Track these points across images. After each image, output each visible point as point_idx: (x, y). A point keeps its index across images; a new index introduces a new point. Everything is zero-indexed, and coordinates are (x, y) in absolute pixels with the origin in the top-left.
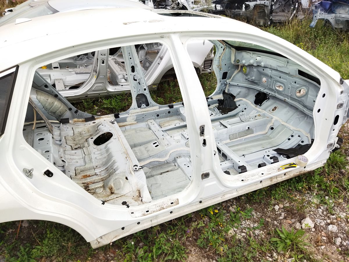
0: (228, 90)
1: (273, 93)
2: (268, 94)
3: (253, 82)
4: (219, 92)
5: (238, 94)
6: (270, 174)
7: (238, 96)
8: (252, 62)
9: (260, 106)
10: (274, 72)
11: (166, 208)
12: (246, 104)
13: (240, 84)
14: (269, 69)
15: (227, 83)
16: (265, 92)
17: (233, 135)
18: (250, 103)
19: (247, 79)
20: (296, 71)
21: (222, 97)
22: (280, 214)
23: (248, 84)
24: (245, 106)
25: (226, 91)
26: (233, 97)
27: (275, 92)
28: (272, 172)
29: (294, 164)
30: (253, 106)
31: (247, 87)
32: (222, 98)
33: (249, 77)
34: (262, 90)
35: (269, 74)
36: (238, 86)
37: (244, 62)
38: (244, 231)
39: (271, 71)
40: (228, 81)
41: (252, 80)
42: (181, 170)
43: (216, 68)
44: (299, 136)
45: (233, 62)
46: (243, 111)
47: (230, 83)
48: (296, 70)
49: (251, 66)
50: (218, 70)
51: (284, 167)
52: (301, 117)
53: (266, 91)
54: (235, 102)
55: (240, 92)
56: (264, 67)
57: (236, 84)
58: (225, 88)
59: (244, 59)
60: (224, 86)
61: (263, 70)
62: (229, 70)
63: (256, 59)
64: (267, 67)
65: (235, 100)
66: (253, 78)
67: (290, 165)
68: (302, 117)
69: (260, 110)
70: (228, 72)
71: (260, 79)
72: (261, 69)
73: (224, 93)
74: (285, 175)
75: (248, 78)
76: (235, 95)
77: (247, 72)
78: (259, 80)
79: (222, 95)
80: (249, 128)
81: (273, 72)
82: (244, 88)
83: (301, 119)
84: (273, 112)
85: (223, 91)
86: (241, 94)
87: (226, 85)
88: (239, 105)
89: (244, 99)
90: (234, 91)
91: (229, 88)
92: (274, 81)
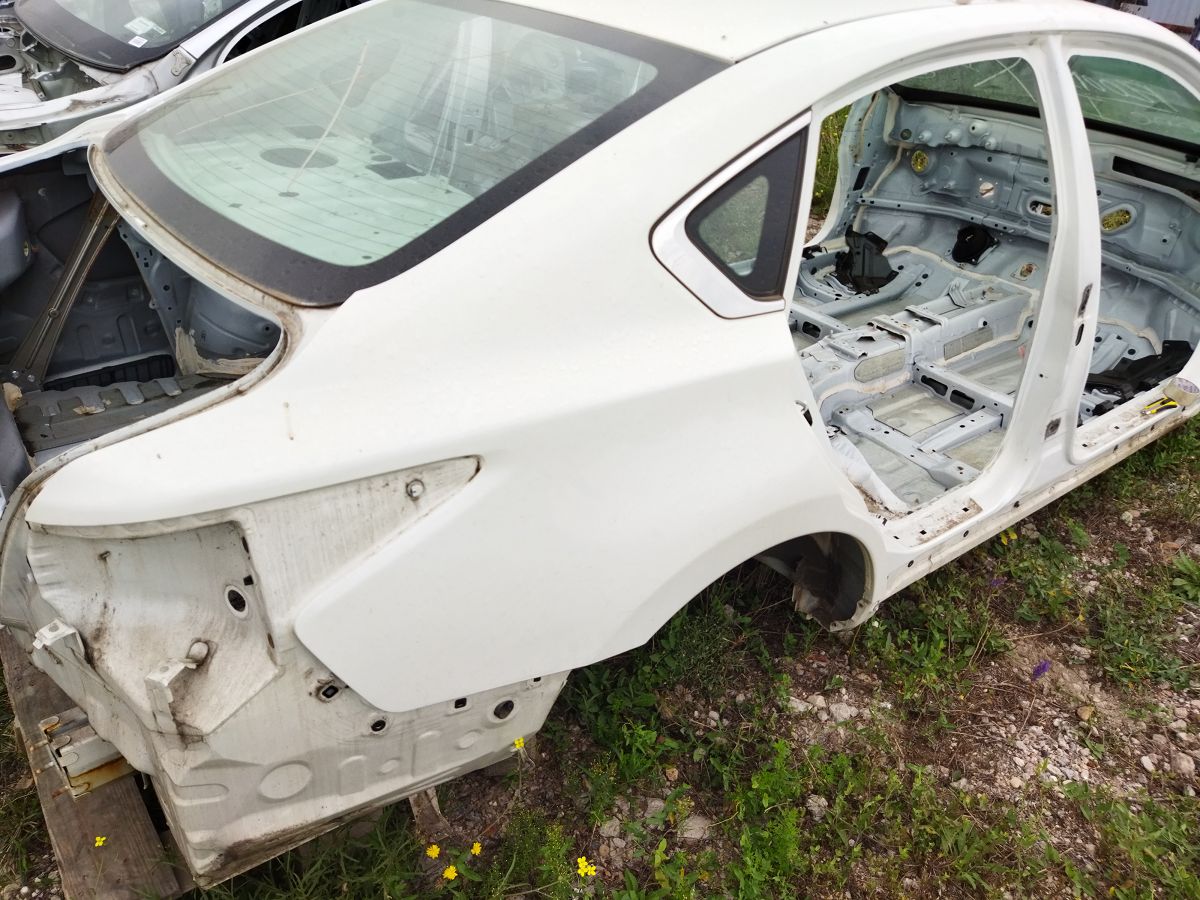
0: (864, 223)
1: (1016, 226)
2: (1002, 229)
3: (946, 197)
4: (839, 229)
5: (897, 234)
6: (1132, 426)
7: (895, 240)
8: (954, 134)
9: (975, 264)
10: (1025, 165)
11: (961, 522)
12: (926, 262)
13: (905, 204)
14: (1009, 157)
15: (863, 201)
16: (987, 224)
17: (951, 343)
18: (936, 258)
19: (927, 189)
20: (1105, 160)
21: (844, 244)
22: (1144, 534)
23: (930, 204)
24: (922, 269)
25: (855, 228)
26: (881, 244)
27: (1024, 223)
28: (1134, 422)
29: (1170, 400)
30: (951, 266)
31: (928, 211)
32: (847, 249)
33: (934, 181)
34: (979, 218)
35: (1011, 172)
36: (899, 209)
37: (926, 135)
38: (1089, 576)
39: (1015, 163)
40: (866, 196)
41: (943, 189)
42: (871, 443)
43: (844, 156)
44: (1119, 338)
45: (886, 138)
46: (919, 284)
47: (872, 202)
48: (1107, 157)
49: (948, 148)
50: (850, 159)
51: (1153, 408)
52: (1111, 288)
53: (990, 221)
54: (885, 259)
55: (903, 228)
56: (996, 151)
57: (893, 203)
58: (855, 217)
59: (927, 128)
60: (853, 212)
61: (990, 159)
62: (875, 161)
63: (973, 128)
64: (1004, 149)
65: (886, 253)
66: (952, 184)
67: (1163, 403)
68: (1116, 287)
69: (976, 276)
70: (872, 168)
71: (971, 188)
72: (980, 159)
73: (849, 233)
74: (1152, 428)
75: (931, 186)
76: (885, 238)
77: (930, 168)
78: (967, 191)
79: (843, 238)
80: (985, 323)
81: (1023, 164)
82: (917, 215)
83: (1113, 291)
84: (1023, 278)
85: (847, 225)
86: (905, 233)
87: (857, 207)
88: (901, 268)
89: (914, 250)
90: (882, 226)
91: (865, 218)
92: (1024, 193)
